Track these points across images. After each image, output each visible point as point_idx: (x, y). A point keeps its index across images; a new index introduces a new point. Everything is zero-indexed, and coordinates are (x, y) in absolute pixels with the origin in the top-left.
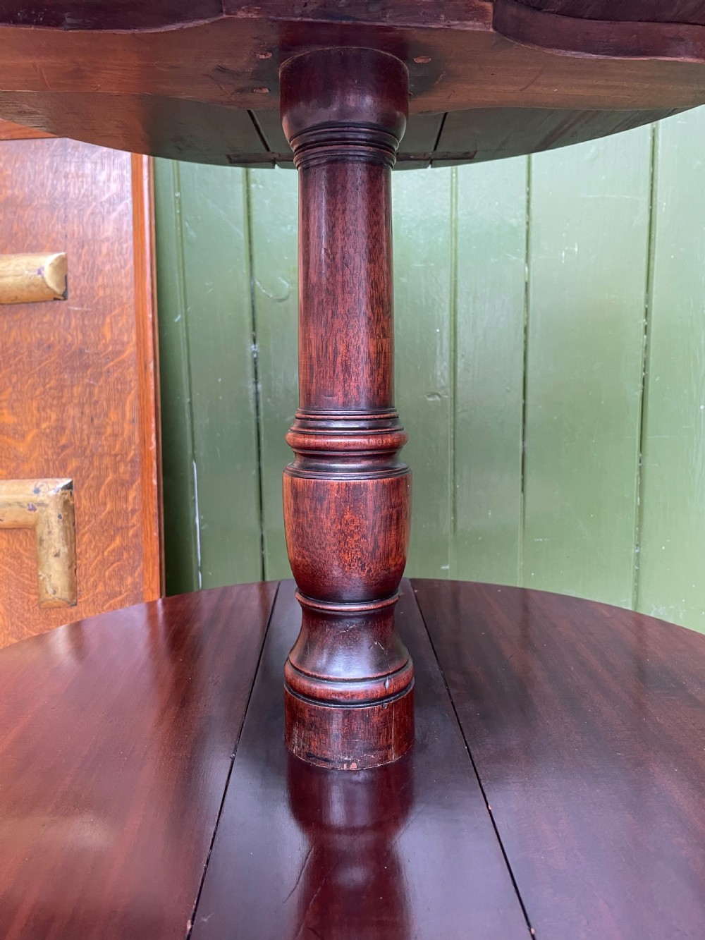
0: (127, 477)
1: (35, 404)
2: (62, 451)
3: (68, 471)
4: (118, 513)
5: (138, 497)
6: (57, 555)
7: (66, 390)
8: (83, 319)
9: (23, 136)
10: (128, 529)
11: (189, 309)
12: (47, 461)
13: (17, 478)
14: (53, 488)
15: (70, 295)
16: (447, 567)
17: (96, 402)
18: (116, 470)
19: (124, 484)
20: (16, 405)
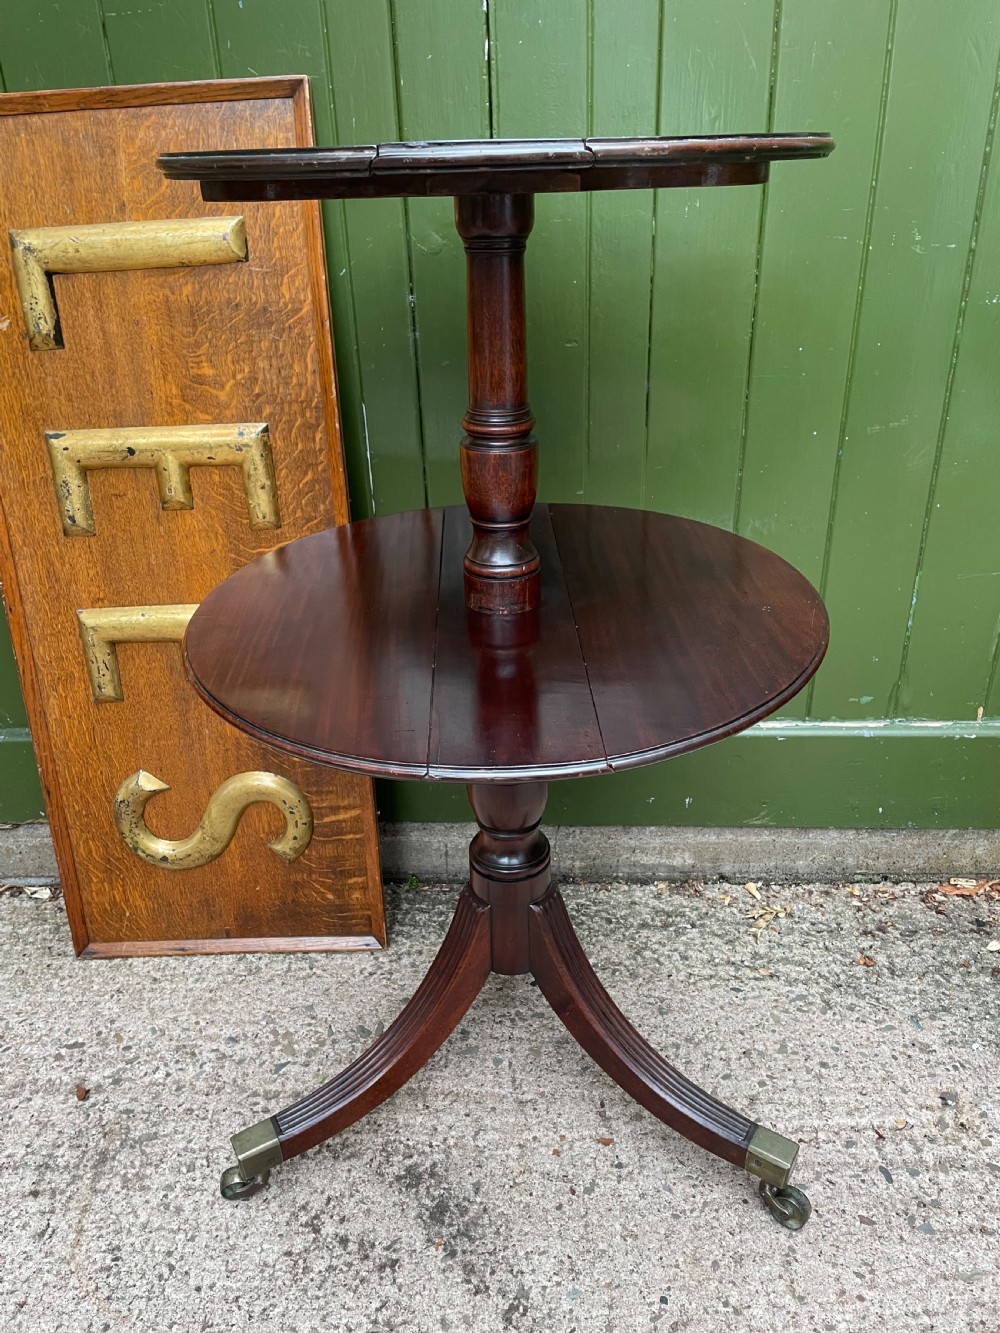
0: (313, 421)
1: (229, 358)
2: (257, 399)
3: (264, 415)
4: (308, 452)
5: (324, 438)
6: (263, 488)
7: (255, 345)
8: (264, 278)
9: (195, 100)
10: (317, 465)
11: (352, 263)
12: (245, 408)
13: (221, 422)
14: (253, 430)
15: (250, 257)
16: (582, 492)
17: (282, 355)
18: (303, 415)
19: (313, 427)
20: (213, 358)
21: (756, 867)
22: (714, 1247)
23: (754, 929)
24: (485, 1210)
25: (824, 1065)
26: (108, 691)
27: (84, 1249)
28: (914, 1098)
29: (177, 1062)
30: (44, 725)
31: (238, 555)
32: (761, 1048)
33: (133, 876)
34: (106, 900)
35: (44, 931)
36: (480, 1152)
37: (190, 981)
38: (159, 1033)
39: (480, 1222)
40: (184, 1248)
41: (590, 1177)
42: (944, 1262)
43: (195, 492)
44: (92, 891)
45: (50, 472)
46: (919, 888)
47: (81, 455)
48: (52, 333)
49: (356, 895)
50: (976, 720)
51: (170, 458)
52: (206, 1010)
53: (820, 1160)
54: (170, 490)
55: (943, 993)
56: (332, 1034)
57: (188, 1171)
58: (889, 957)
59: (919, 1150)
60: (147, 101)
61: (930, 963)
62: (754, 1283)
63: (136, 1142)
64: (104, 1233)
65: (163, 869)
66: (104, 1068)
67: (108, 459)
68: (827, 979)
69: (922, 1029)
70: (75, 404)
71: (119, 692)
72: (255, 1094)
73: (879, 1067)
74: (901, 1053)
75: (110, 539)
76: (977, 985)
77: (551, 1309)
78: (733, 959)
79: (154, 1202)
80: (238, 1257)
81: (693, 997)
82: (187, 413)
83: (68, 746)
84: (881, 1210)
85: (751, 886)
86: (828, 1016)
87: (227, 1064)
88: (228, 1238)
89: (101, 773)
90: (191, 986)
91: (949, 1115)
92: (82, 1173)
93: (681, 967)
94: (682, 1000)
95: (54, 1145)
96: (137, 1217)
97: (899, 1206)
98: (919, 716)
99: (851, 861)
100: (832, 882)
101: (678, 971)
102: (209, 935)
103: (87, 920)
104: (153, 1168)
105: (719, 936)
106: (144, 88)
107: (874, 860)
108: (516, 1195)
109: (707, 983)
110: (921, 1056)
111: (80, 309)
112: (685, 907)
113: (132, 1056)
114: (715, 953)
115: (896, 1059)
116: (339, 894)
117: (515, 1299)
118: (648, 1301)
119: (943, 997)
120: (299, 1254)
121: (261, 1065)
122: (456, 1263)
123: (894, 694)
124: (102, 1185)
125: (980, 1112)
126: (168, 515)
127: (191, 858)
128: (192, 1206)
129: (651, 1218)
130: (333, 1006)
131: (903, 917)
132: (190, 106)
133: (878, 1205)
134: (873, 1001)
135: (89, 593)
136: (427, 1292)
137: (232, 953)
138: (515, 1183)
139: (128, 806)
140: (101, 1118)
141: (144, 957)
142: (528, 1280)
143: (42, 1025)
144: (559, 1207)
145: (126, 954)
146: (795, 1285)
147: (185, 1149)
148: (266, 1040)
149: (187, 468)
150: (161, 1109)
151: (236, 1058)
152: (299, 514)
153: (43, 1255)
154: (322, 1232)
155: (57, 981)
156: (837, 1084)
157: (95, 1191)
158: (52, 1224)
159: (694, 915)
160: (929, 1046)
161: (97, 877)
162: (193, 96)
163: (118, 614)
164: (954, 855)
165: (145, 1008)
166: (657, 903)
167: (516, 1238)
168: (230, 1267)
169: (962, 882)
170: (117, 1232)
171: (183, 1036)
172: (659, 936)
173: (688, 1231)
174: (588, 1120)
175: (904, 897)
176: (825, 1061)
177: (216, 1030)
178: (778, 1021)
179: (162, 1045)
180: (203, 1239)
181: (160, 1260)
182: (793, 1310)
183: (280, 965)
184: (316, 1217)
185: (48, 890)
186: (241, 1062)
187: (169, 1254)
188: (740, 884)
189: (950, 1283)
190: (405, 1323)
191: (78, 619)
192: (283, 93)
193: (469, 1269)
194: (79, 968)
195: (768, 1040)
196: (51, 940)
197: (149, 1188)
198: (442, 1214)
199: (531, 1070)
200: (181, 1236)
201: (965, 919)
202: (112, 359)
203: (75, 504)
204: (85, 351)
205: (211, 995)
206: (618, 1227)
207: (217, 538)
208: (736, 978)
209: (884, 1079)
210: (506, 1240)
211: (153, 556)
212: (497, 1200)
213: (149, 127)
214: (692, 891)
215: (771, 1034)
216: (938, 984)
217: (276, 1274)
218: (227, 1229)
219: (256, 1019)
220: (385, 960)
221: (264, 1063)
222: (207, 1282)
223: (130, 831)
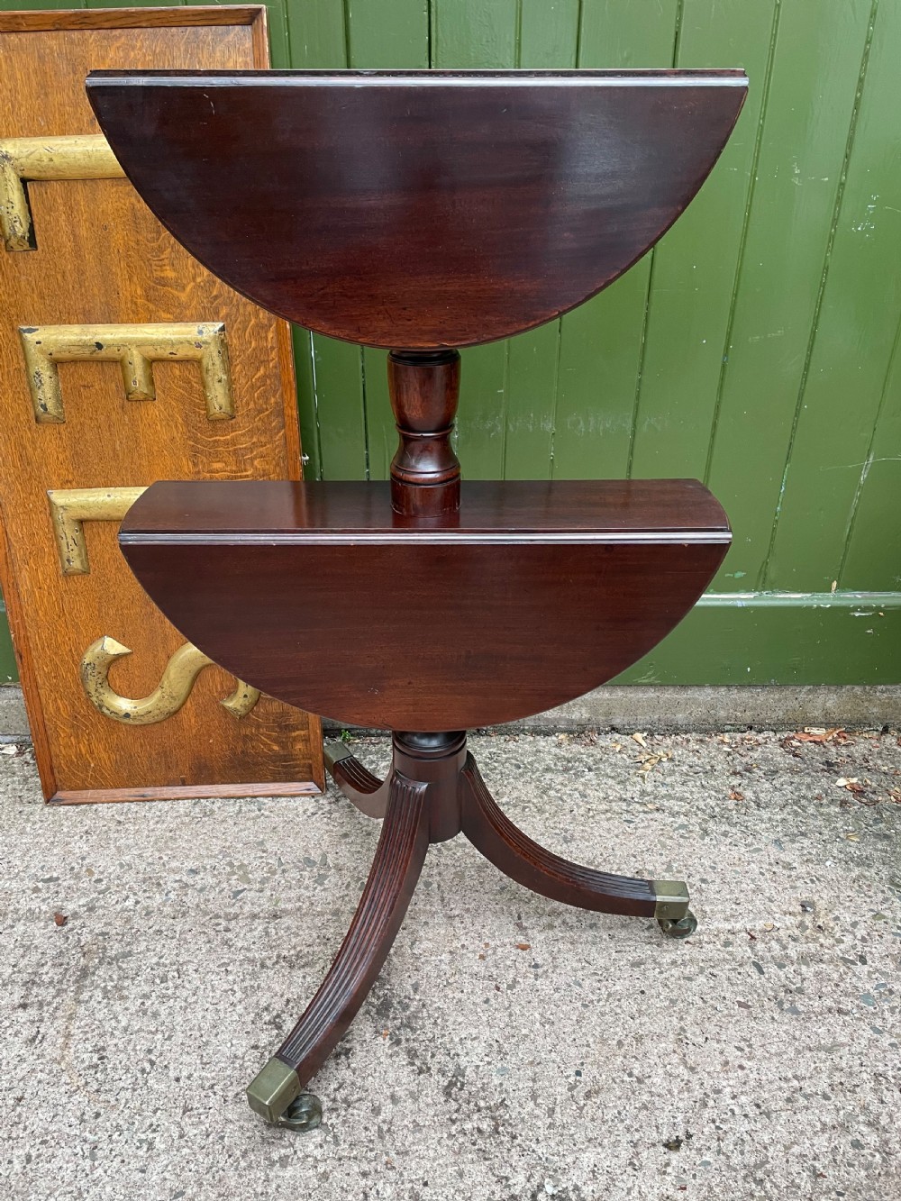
0: (266, 322)
1: (190, 262)
2: (215, 300)
3: (221, 315)
4: (261, 349)
5: (276, 337)
6: (220, 381)
9: (161, 25)
10: (269, 361)
12: (204, 308)
13: (182, 321)
14: (211, 329)
18: (257, 316)
19: (266, 328)
20: (175, 262)
21: (642, 719)
22: (618, 1029)
23: (641, 772)
24: (424, 1005)
25: (704, 881)
26: (76, 564)
27: (72, 1051)
28: (779, 906)
29: (145, 891)
30: (16, 595)
31: (196, 443)
32: (651, 868)
33: (97, 731)
34: (72, 752)
35: (13, 782)
36: (417, 958)
37: (151, 823)
38: (126, 867)
39: (420, 1015)
40: (162, 1046)
41: (511, 976)
42: (809, 1037)
43: (157, 384)
44: (60, 745)
45: (23, 364)
46: (778, 736)
47: (53, 349)
48: (27, 235)
49: (299, 746)
50: (829, 591)
51: (135, 352)
52: (168, 847)
53: (703, 958)
54: (135, 382)
55: (801, 821)
56: (282, 864)
57: (161, 982)
58: (754, 792)
59: (785, 948)
60: (117, 23)
61: (789, 797)
62: (652, 1057)
63: (112, 959)
64: (90, 1037)
65: (125, 724)
66: (79, 898)
67: (78, 353)
68: (704, 811)
69: (784, 851)
70: (48, 302)
71: (86, 566)
72: (217, 916)
73: (749, 882)
74: (767, 870)
75: (79, 427)
76: (829, 814)
77: (483, 1084)
78: (624, 796)
79: (133, 1009)
80: (211, 1051)
81: (592, 828)
82: (150, 312)
83: (38, 614)
84: (755, 996)
85: (638, 736)
86: (706, 841)
87: (189, 892)
88: (202, 1036)
89: (69, 639)
90: (152, 827)
91: (808, 920)
92: (65, 987)
93: (581, 804)
94: (583, 831)
95: (38, 964)
96: (118, 1022)
97: (770, 993)
98: (784, 589)
99: (722, 713)
100: (706, 732)
101: (579, 807)
102: (166, 783)
103: (55, 771)
104: (130, 981)
105: (612, 777)
106: (115, 12)
107: (741, 712)
108: (449, 992)
109: (603, 816)
110: (784, 872)
111: (52, 213)
112: (582, 754)
113: (103, 887)
114: (610, 792)
115: (763, 874)
116: (283, 745)
117: (453, 1077)
118: (565, 1074)
119: (800, 824)
120: (264, 1047)
121: (220, 892)
122: (401, 1049)
123: (763, 569)
124: (85, 996)
125: (833, 916)
126: (132, 405)
127: (151, 714)
128: (167, 1011)
129: (564, 1008)
130: (282, 841)
131: (766, 760)
132: (157, 30)
133: (753, 992)
134: (743, 829)
135: (59, 475)
136: (377, 1074)
137: (187, 798)
138: (448, 983)
139: (94, 668)
140: (79, 940)
141: (108, 803)
142: (463, 1061)
143: (18, 863)
144: (487, 1001)
145: (91, 801)
146: (687, 1058)
147: (158, 964)
148: (223, 871)
149: (150, 363)
150: (134, 931)
151: (199, 887)
152: (252, 405)
153: (35, 1057)
154: (284, 1028)
155: (30, 825)
156: (716, 896)
157: (79, 1002)
158: (42, 1031)
159: (590, 761)
160: (790, 864)
161: (64, 732)
162: (159, 21)
163: (86, 495)
164: (809, 707)
165: (112, 846)
166: (558, 751)
167: (451, 1027)
168: (205, 1060)
169: (814, 731)
170: (101, 1036)
171: (148, 869)
172: (561, 779)
173: (596, 1017)
174: (508, 930)
175: (766, 743)
176: (705, 877)
177: (178, 864)
178: (664, 846)
179: (129, 878)
180: (179, 1037)
181: (142, 1057)
182: (686, 1078)
183: (232, 807)
184: (278, 1016)
185: (14, 747)
186: (202, 890)
187: (150, 1051)
188: (628, 734)
189: (814, 1053)
190: (360, 1099)
191: (49, 499)
192: (243, 20)
193: (412, 1054)
194: (49, 813)
195: (657, 861)
196: (21, 790)
197: (127, 998)
198: (387, 1009)
199: (457, 891)
200: (159, 1036)
201: (817, 760)
202: (82, 261)
203: (46, 393)
204: (57, 253)
205: (171, 834)
206: (538, 1016)
207: (176, 426)
208: (628, 811)
209: (754, 891)
210: (443, 1029)
211: (118, 442)
212: (434, 997)
213: (118, 48)
214: (588, 741)
215: (659, 857)
216: (796, 814)
217: (246, 1065)
218: (200, 1029)
219: (213, 854)
220: (325, 802)
221: (223, 890)
222: (185, 1073)
223: (96, 690)
